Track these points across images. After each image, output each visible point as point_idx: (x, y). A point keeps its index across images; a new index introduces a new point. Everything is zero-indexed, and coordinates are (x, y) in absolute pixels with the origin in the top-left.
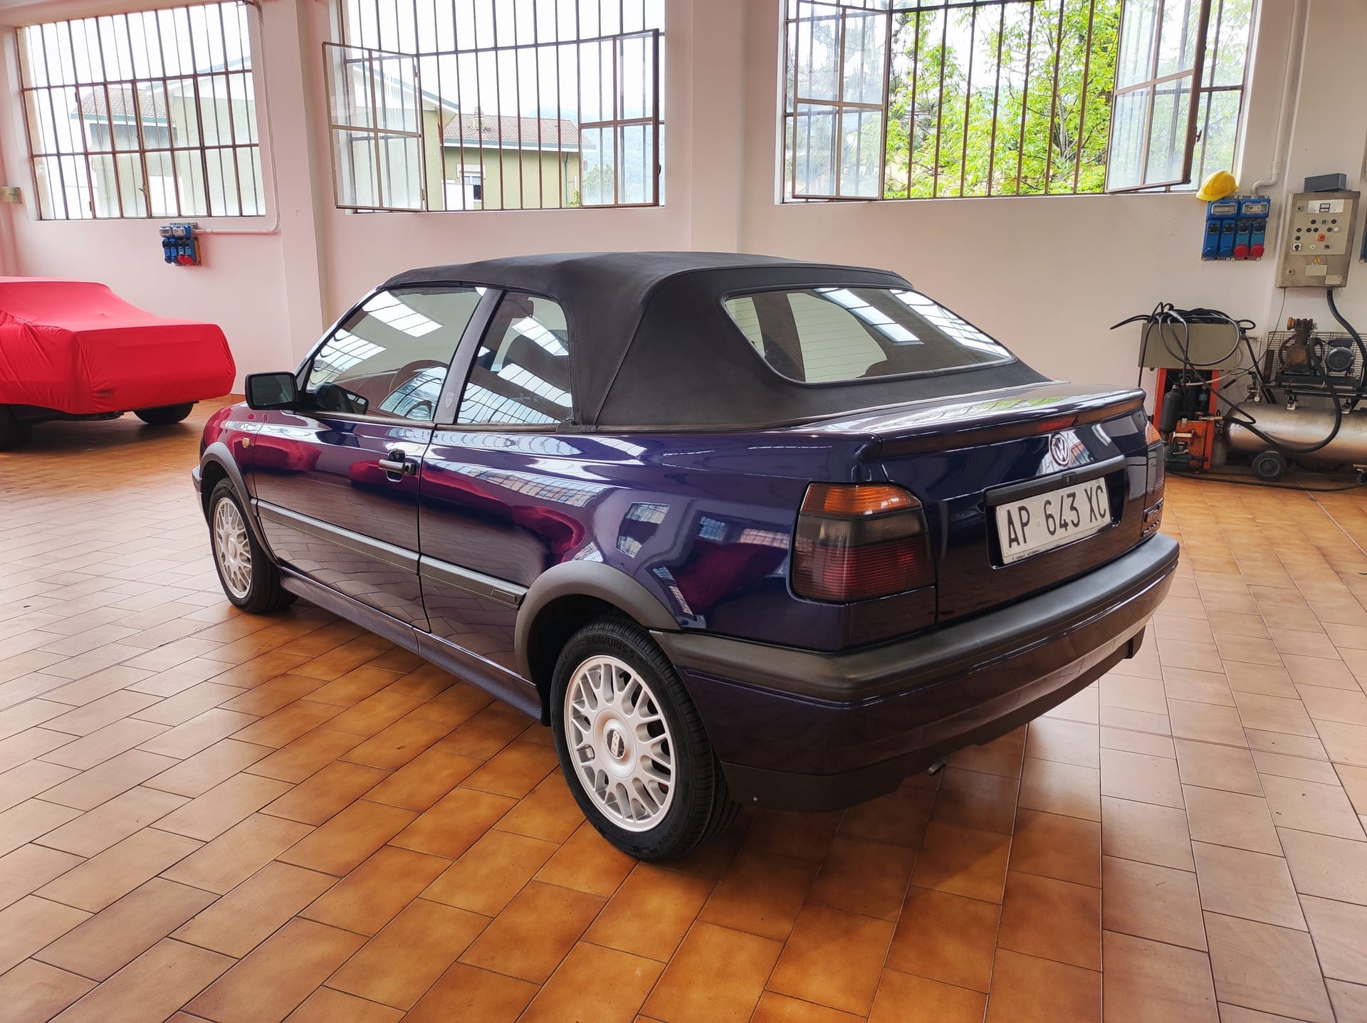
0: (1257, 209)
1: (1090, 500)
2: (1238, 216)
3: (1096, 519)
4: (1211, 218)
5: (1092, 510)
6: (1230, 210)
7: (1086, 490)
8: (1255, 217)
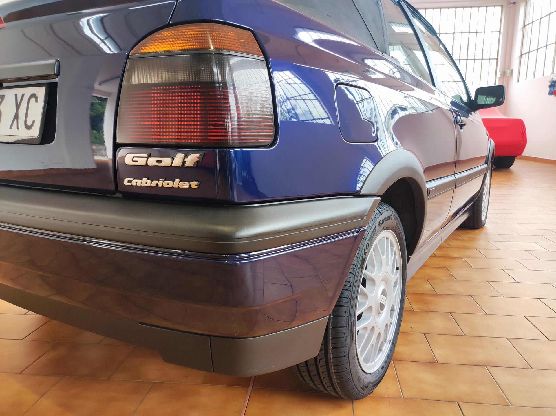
1: (18, 106)
3: (18, 128)
5: (16, 117)
7: (16, 95)
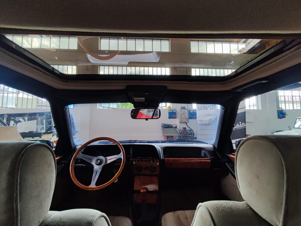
0: (175, 111)
2: (173, 112)
4: (169, 112)
6: (171, 111)
8: (175, 112)
